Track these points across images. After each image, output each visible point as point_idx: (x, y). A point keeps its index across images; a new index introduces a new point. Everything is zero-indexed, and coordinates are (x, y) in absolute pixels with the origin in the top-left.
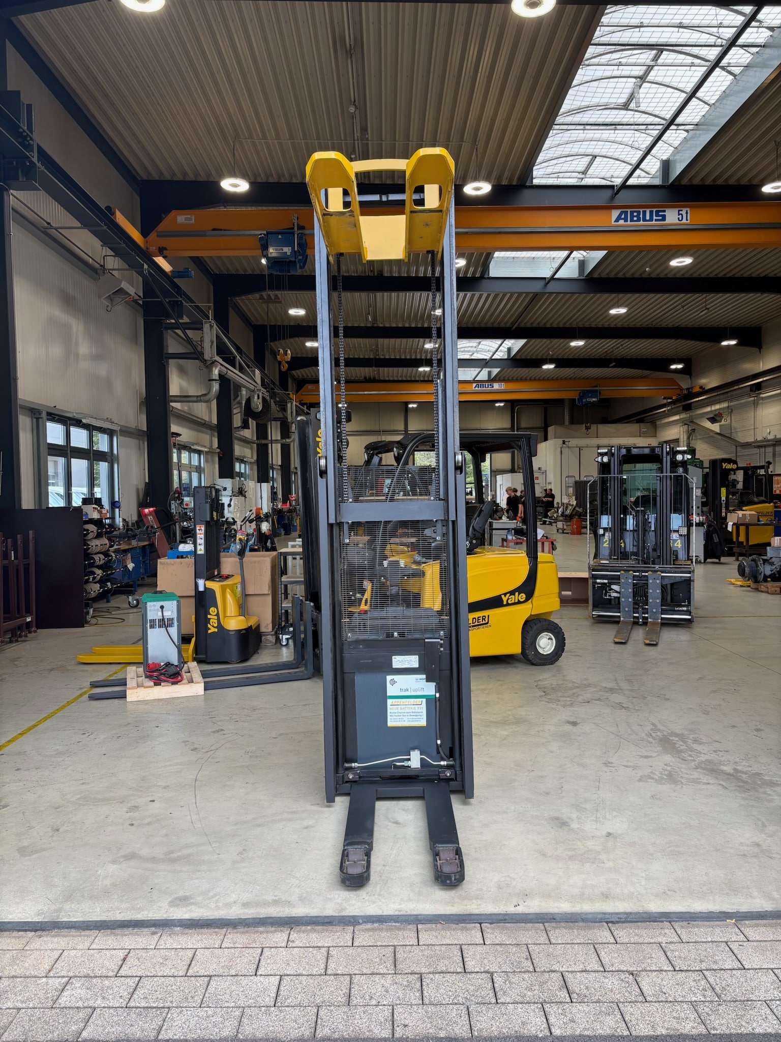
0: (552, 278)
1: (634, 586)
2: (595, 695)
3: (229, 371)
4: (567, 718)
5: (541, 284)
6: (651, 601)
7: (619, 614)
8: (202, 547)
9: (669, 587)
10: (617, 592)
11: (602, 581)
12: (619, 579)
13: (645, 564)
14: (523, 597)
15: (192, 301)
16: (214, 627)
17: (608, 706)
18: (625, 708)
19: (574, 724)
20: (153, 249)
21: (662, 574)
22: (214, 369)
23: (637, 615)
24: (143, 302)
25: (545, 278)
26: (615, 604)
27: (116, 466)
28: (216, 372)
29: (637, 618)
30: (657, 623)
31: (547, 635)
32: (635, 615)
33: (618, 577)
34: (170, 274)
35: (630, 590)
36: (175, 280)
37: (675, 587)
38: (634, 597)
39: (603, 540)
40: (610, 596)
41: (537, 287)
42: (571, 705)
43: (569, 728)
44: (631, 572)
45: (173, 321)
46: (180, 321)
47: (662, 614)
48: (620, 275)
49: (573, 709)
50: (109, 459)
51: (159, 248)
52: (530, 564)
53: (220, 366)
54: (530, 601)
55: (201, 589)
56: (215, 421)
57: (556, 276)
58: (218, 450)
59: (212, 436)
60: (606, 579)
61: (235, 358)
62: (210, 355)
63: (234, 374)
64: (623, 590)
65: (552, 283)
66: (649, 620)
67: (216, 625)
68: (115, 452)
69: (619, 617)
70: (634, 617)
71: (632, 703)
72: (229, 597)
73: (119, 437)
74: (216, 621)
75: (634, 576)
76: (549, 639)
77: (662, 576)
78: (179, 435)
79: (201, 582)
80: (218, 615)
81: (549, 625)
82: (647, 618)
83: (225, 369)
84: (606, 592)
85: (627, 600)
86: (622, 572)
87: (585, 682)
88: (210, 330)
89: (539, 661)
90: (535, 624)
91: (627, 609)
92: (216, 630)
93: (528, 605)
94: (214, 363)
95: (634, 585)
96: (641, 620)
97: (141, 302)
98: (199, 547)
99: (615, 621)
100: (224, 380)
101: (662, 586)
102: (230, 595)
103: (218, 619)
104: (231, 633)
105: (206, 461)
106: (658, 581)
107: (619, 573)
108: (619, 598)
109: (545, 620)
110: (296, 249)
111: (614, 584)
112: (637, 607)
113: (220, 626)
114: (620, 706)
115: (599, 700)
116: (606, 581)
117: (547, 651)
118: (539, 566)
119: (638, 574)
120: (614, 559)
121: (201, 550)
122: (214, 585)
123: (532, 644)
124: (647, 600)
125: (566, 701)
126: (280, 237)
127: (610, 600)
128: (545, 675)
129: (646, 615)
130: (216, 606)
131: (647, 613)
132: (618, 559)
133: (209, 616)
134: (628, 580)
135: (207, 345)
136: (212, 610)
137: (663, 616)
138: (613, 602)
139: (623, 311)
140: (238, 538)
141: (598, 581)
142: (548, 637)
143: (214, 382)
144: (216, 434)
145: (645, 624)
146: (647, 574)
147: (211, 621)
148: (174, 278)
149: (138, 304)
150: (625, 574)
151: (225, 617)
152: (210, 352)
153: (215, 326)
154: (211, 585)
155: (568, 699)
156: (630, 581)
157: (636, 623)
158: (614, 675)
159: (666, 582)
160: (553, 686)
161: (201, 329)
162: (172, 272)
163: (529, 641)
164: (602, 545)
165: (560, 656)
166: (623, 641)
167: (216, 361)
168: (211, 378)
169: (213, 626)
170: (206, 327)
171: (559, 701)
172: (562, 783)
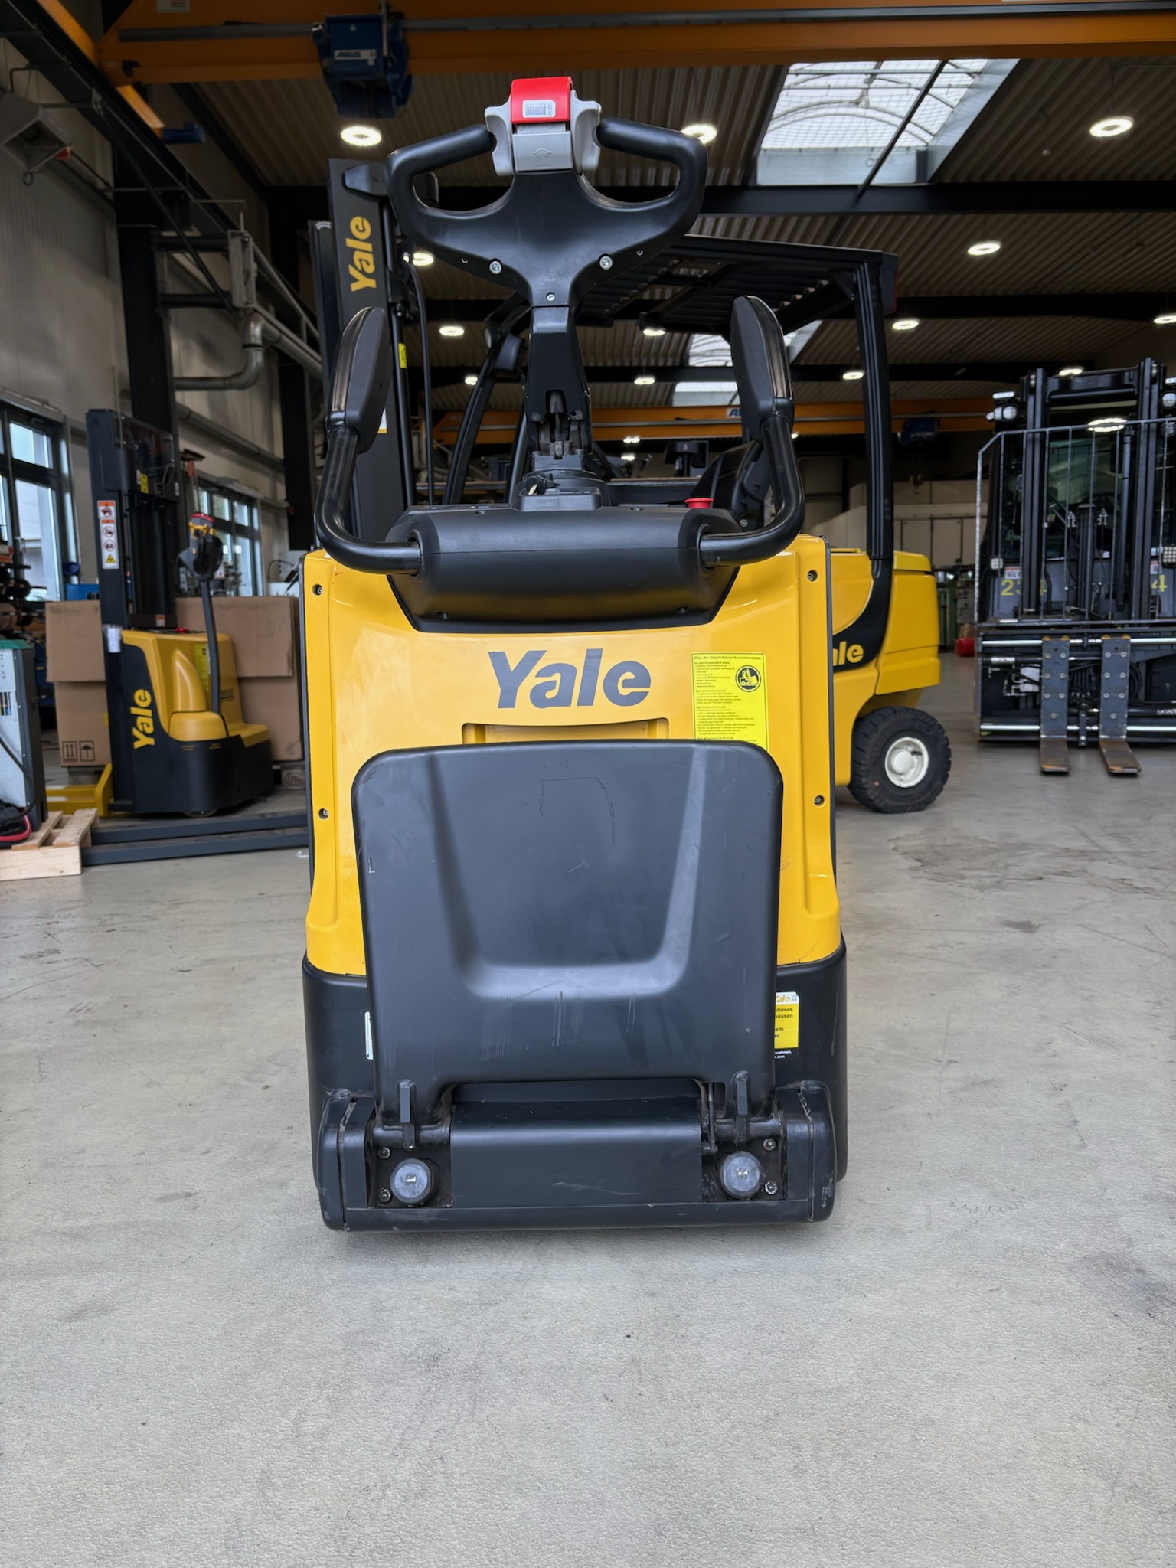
0: (867, 186)
1: (1070, 667)
2: (1051, 864)
3: (284, 337)
4: (1000, 914)
5: (849, 197)
6: (1106, 696)
7: (1036, 727)
8: (114, 553)
9: (1142, 669)
10: (1032, 682)
11: (1002, 660)
12: (1041, 656)
13: (1092, 619)
14: (857, 652)
15: (206, 196)
16: (148, 735)
17: (1095, 886)
18: (1145, 890)
19: (1027, 927)
20: (112, 66)
21: (1133, 640)
22: (252, 325)
23: (1075, 728)
24: (116, 194)
25: (854, 187)
26: (1031, 706)
27: (68, 497)
28: (256, 330)
29: (1076, 733)
30: (1121, 742)
31: (909, 743)
32: (1070, 728)
33: (1038, 651)
34: (158, 134)
35: (1063, 676)
36: (171, 148)
37: (1155, 669)
38: (1070, 691)
39: (1000, 583)
40: (1018, 691)
41: (843, 202)
42: (998, 885)
43: (1017, 937)
44: (1064, 639)
45: (173, 234)
46: (188, 234)
47: (1129, 724)
48: (991, 179)
49: (1004, 894)
50: (53, 482)
51: (124, 63)
52: (874, 575)
53: (263, 321)
54: (873, 664)
55: (114, 647)
56: (279, 453)
57: (875, 182)
58: (286, 505)
59: (275, 479)
60: (1010, 656)
61: (299, 318)
62: (244, 299)
63: (296, 345)
64: (1048, 676)
65: (867, 194)
66: (1102, 737)
67: (150, 730)
68: (65, 470)
69: (1037, 733)
70: (1070, 733)
71: (1156, 880)
72: (180, 666)
73: (70, 445)
74: (150, 721)
75: (1073, 647)
76: (914, 753)
77: (1134, 645)
78: (200, 457)
79: (114, 633)
80: (153, 706)
81: (914, 719)
82: (1096, 733)
83: (276, 332)
84: (1011, 683)
85: (1056, 699)
86: (1047, 639)
87: (1012, 840)
88: (243, 251)
89: (889, 802)
90: (884, 718)
91: (1054, 716)
92: (151, 741)
93: (868, 673)
94: (251, 315)
95: (1072, 664)
96: (1083, 738)
97: (110, 195)
98: (106, 553)
99: (1029, 743)
100: (273, 349)
101: (1131, 667)
102: (182, 661)
103: (155, 717)
104: (190, 748)
105: (263, 520)
106: (1124, 655)
107: (1040, 642)
108: (1034, 696)
109: (907, 710)
110: (385, 53)
111: (1027, 664)
112: (1074, 710)
113: (159, 732)
114: (1126, 885)
115: (1063, 873)
116: (1011, 660)
117: (908, 782)
118: (897, 579)
119: (1079, 641)
120: (1029, 613)
121: (110, 560)
122: (145, 641)
123: (874, 764)
124: (1097, 694)
125: (980, 876)
126: (353, 28)
127: (1016, 700)
128: (907, 830)
129: (1095, 728)
130: (148, 687)
131: (1097, 724)
132: (1037, 614)
133: (134, 710)
134: (1061, 653)
135: (238, 277)
136: (140, 694)
137: (1131, 728)
138: (1022, 705)
139: (992, 248)
140: (192, 531)
141: (995, 660)
142: (910, 749)
143: (253, 352)
144: (283, 477)
145: (1093, 744)
146: (1098, 641)
147: (140, 720)
148: (169, 142)
149: (105, 198)
150: (1054, 641)
151: (172, 712)
152: (243, 294)
153: (251, 243)
154: (135, 638)
155: (984, 873)
156: (1063, 656)
157: (1073, 745)
158: (1076, 827)
159: (1141, 656)
160: (936, 849)
161: (223, 250)
162: (162, 130)
163: (868, 757)
164: (999, 593)
165: (938, 791)
166: (1064, 769)
167: (255, 310)
168: (247, 342)
169: (144, 733)
170: (234, 245)
171: (963, 878)
172: (1068, 1104)
